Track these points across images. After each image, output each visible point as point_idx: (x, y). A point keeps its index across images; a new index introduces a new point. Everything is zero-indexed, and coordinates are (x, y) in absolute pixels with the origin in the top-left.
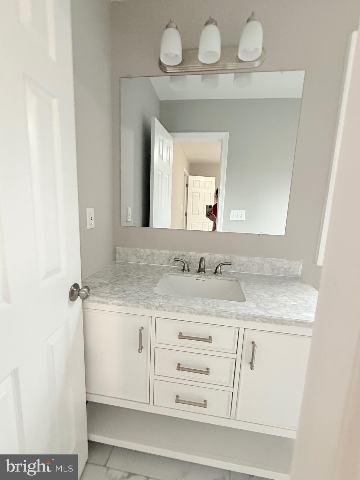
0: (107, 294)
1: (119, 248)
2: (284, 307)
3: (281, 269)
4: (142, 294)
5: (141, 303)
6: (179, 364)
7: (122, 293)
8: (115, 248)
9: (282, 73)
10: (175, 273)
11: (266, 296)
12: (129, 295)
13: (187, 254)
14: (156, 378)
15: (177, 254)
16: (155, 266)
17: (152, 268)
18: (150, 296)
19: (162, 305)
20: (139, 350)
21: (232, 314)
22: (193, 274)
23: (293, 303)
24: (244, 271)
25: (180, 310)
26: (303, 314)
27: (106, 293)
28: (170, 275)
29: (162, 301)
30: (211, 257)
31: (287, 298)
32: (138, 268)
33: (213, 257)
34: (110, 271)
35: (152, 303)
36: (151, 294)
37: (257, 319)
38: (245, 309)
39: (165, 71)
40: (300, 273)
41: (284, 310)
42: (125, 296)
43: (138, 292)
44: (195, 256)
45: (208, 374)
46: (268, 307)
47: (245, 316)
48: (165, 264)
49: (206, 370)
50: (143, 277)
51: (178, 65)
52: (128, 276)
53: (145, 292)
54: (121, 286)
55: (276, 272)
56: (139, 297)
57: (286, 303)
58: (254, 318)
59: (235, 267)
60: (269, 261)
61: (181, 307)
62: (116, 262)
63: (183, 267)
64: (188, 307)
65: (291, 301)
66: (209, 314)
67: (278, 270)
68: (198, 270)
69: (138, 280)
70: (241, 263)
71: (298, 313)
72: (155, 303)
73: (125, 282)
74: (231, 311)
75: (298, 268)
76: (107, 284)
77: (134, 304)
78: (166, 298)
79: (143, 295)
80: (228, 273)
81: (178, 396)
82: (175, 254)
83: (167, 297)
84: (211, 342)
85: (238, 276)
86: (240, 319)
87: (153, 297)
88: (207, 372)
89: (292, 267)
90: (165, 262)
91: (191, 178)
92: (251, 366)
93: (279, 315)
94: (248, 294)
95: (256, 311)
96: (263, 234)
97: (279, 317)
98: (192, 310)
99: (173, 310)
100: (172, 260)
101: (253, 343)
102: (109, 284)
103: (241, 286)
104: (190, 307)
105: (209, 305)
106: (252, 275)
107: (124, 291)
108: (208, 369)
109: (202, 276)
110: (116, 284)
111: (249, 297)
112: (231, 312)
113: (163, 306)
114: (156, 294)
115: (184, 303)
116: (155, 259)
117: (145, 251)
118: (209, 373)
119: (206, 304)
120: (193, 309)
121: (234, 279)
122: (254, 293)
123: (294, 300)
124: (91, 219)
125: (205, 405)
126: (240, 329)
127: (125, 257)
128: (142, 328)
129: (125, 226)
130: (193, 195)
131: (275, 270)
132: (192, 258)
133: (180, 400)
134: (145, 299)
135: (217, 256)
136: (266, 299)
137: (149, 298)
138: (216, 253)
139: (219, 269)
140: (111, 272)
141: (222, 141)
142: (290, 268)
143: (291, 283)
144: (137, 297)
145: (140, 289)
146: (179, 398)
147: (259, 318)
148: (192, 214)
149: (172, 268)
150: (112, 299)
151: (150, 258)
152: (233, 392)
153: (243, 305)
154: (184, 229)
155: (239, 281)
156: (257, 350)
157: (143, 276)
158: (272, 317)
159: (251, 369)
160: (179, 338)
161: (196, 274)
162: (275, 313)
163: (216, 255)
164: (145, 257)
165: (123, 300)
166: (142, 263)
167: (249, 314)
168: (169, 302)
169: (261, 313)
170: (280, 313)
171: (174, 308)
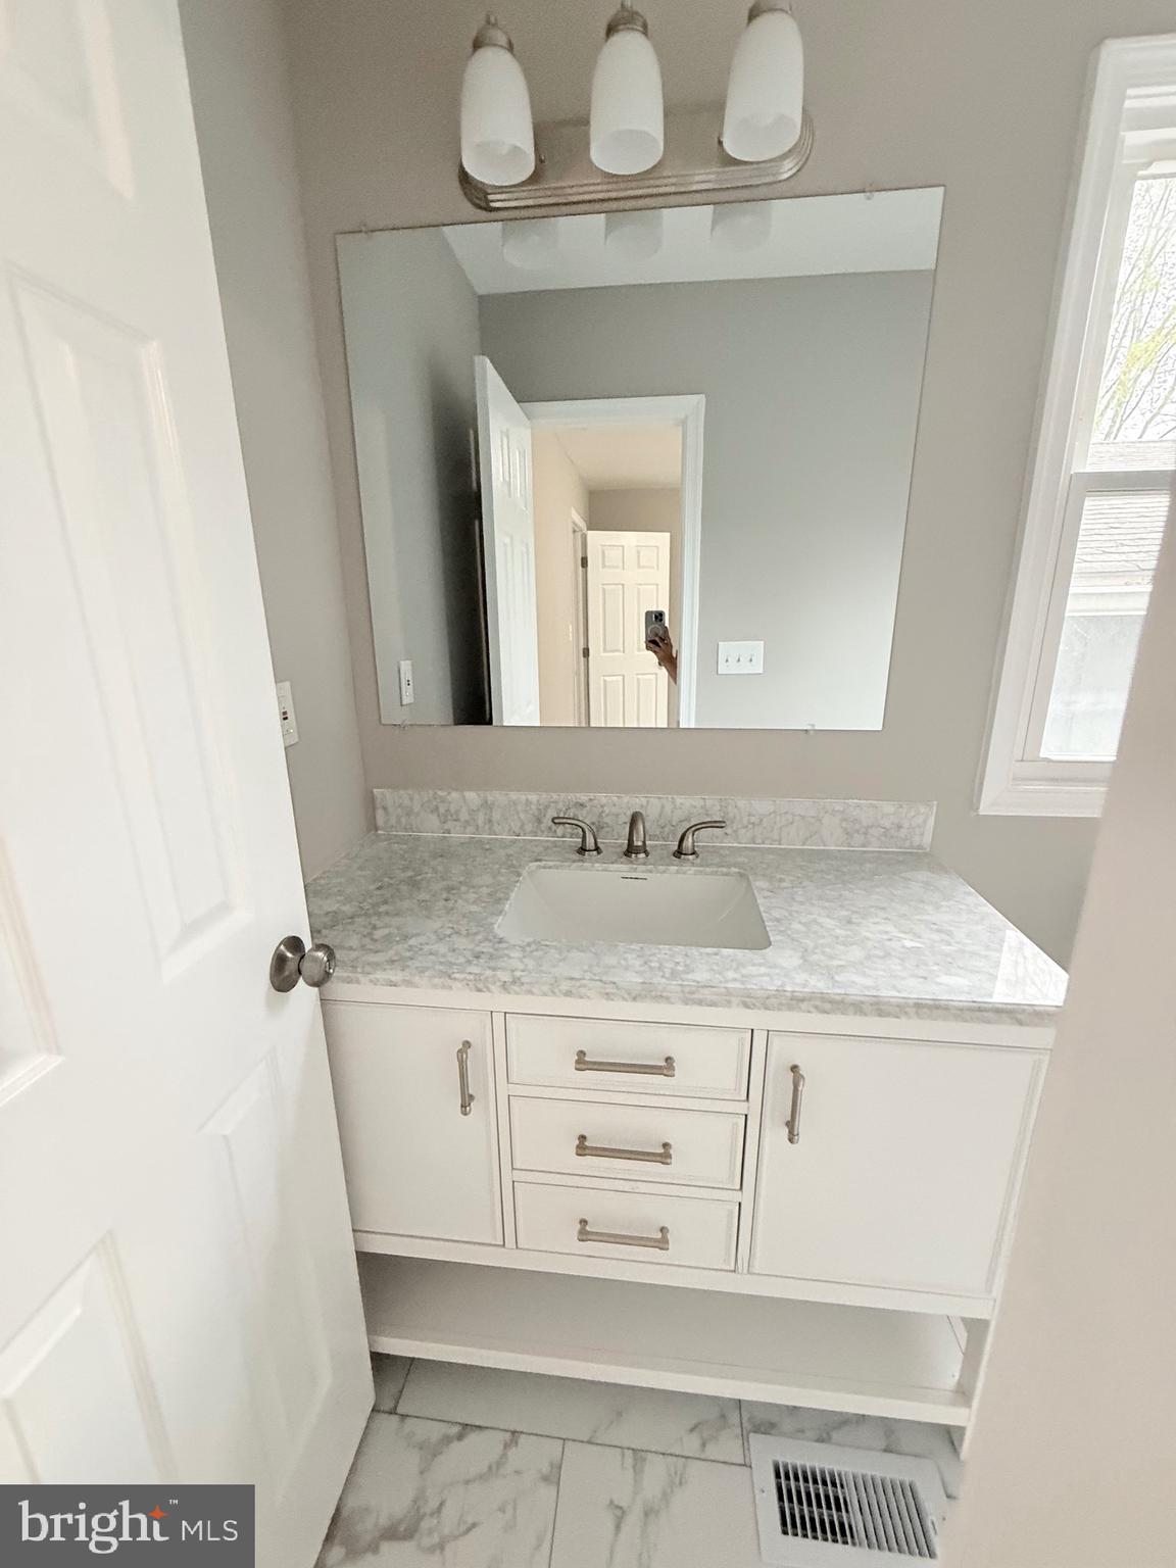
0: (355, 950)
1: (382, 793)
2: (883, 957)
3: (871, 831)
4: (461, 943)
5: (457, 976)
6: (583, 1138)
7: (400, 947)
8: (372, 792)
9: (869, 198)
10: (558, 863)
11: (828, 923)
12: (421, 949)
13: (591, 800)
14: (517, 1175)
15: (560, 800)
16: (496, 839)
17: (487, 850)
18: (485, 950)
19: (519, 979)
20: (462, 1106)
21: (728, 992)
22: (612, 863)
23: (909, 944)
24: (763, 843)
25: (574, 991)
26: (938, 980)
27: (351, 948)
28: (544, 868)
29: (521, 967)
30: (663, 807)
31: (890, 928)
32: (444, 852)
33: (668, 808)
34: (361, 868)
35: (489, 973)
36: (487, 944)
37: (804, 1006)
38: (768, 975)
39: (483, 204)
40: (927, 839)
41: (884, 970)
42: (408, 954)
43: (448, 939)
44: (615, 805)
45: (669, 1161)
46: (836, 963)
47: (768, 998)
48: (525, 835)
49: (662, 1151)
50: (460, 882)
51: (523, 184)
52: (414, 884)
53: (468, 935)
54: (396, 921)
55: (858, 839)
56: (450, 954)
57: (888, 943)
58: (795, 1002)
59: (735, 831)
60: (837, 808)
61: (577, 980)
62: (377, 836)
63: (580, 840)
64: (601, 981)
65: (902, 935)
66: (661, 997)
67: (865, 834)
68: (626, 847)
69: (445, 895)
70: (753, 819)
71: (925, 978)
72: (499, 973)
73: (406, 904)
74: (730, 985)
75: (924, 823)
76: (351, 918)
77: (436, 981)
78: (532, 952)
79: (461, 948)
80: (716, 851)
81: (584, 1222)
82: (555, 802)
83: (537, 950)
84: (673, 1076)
85: (746, 860)
86: (754, 1005)
87: (491, 950)
88: (664, 1155)
89: (906, 824)
90: (526, 827)
91: (596, 538)
92: (790, 1132)
93: (868, 988)
94: (778, 920)
95: (800, 978)
96: (816, 728)
97: (867, 993)
98: (610, 989)
99: (553, 992)
100: (547, 822)
101: (794, 1068)
102: (359, 916)
103: (753, 894)
104: (604, 978)
105: (660, 968)
106: (786, 854)
107: (406, 938)
108: (666, 1145)
109: (638, 867)
110: (379, 914)
111: (781, 931)
112: (726, 988)
113: (523, 980)
114: (501, 941)
115: (586, 968)
116: (494, 819)
117: (464, 797)
118: (670, 1157)
119: (653, 965)
120: (614, 983)
121: (736, 870)
122: (795, 915)
123: (910, 931)
124: (285, 719)
125: (662, 1243)
126: (755, 1032)
127: (403, 820)
128: (467, 1044)
129: (395, 725)
130: (604, 590)
131: (856, 835)
132: (607, 811)
133: (593, 1233)
134: (469, 962)
135: (681, 801)
136: (831, 935)
137: (483, 956)
138: (679, 794)
139: (690, 840)
140: (360, 873)
141: (684, 423)
142: (899, 827)
143: (903, 875)
144: (444, 956)
145: (453, 928)
146: (588, 1228)
147: (810, 999)
148: (605, 651)
149: (549, 844)
150: (368, 969)
151: (481, 818)
152: (740, 1204)
153: (762, 961)
154: (583, 725)
155: (750, 877)
156: (805, 1090)
157: (462, 879)
158: (847, 995)
159: (791, 1140)
160: (577, 1069)
161: (622, 863)
162: (857, 983)
163: (679, 800)
164: (464, 816)
165: (403, 970)
166: (457, 835)
167: (780, 992)
168: (540, 966)
169: (817, 984)
170: (869, 982)
171: (558, 986)
